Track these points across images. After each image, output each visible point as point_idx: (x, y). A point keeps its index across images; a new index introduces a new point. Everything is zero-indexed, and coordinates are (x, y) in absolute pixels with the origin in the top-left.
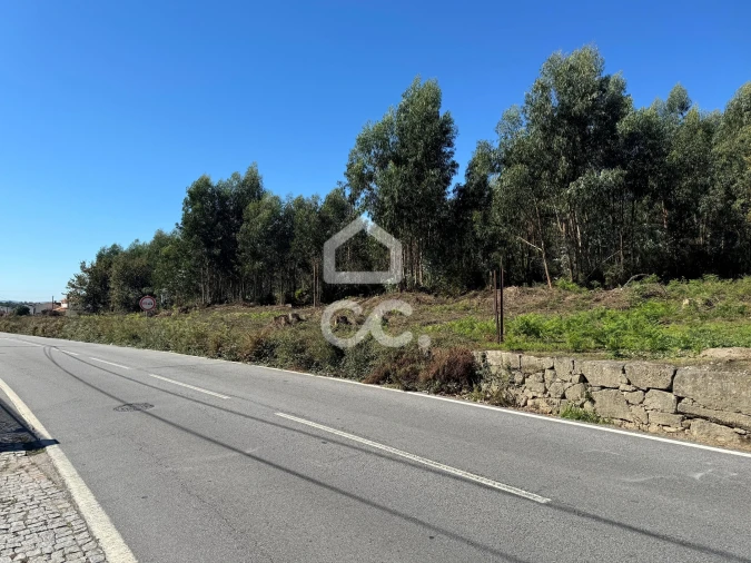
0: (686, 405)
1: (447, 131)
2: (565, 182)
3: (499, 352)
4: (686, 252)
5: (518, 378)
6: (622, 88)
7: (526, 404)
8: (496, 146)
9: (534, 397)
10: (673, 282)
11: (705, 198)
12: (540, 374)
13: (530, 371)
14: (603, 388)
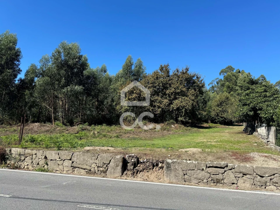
0: (75, 164)
1: (19, 55)
2: (63, 87)
3: (17, 149)
4: (100, 116)
5: (23, 158)
6: (86, 60)
7: (24, 168)
8: (39, 67)
9: (27, 165)
10: (93, 125)
11: (106, 100)
12: (31, 156)
13: (28, 155)
14: (52, 160)
